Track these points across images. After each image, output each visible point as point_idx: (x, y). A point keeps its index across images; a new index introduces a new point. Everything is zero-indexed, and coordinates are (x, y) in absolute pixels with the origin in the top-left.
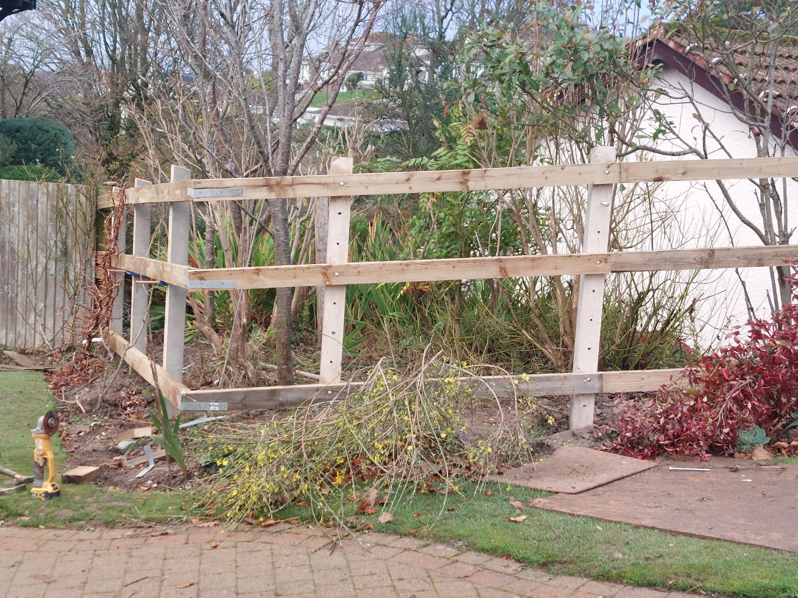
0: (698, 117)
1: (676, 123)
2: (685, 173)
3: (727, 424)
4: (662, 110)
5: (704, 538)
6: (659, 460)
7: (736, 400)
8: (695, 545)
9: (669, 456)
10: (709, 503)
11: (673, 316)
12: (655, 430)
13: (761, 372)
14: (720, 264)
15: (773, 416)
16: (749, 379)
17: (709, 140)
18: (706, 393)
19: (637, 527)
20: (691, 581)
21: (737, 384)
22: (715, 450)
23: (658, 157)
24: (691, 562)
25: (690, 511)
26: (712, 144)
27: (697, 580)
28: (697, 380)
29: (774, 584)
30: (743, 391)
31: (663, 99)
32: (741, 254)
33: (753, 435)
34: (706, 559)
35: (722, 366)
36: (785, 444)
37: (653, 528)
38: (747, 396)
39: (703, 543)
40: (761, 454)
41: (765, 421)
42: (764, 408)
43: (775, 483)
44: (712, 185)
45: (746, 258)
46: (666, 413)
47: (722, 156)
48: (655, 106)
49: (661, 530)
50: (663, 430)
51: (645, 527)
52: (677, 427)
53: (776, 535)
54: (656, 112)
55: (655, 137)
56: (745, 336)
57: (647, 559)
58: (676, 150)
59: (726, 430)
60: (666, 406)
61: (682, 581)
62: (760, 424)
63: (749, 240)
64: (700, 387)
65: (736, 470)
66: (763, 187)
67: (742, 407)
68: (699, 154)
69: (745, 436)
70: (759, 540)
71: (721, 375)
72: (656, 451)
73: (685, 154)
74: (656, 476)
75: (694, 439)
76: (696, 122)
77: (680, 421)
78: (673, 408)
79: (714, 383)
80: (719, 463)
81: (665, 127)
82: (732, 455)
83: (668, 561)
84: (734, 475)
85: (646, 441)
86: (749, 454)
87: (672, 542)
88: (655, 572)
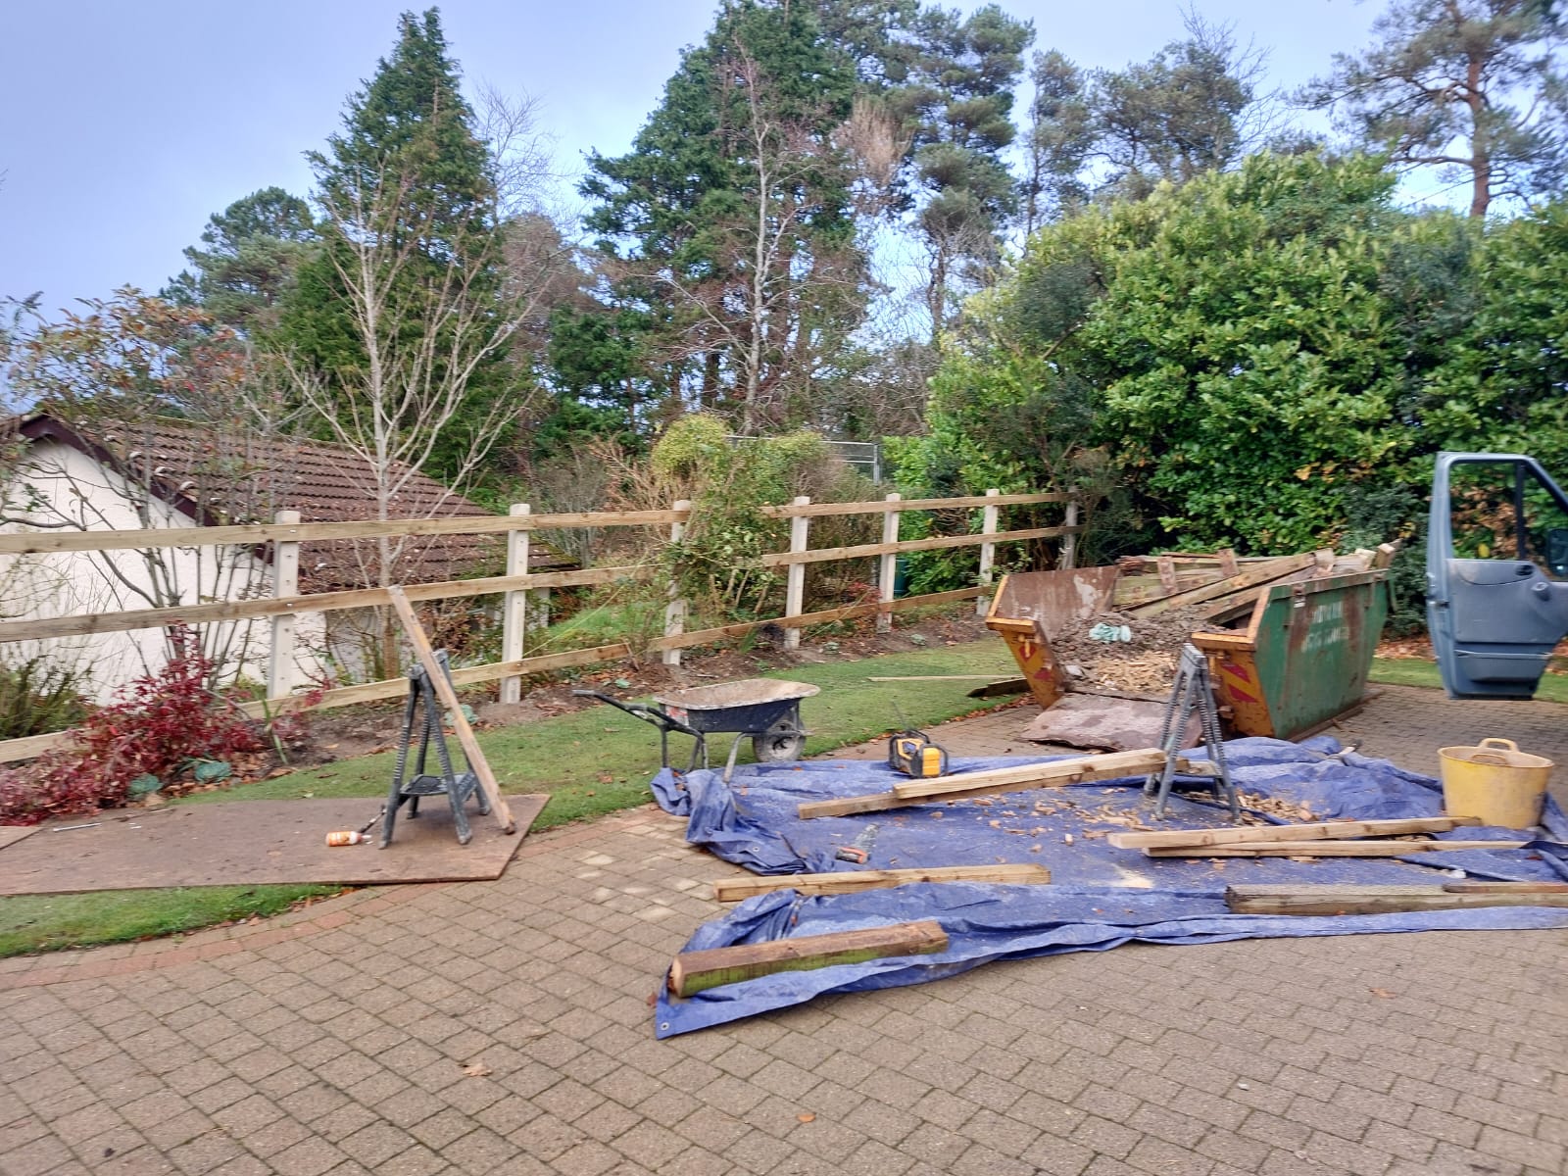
0: (76, 491)
1: (51, 496)
2: (60, 544)
3: (116, 778)
4: (35, 484)
5: (83, 892)
6: (44, 824)
7: (125, 754)
8: (74, 902)
9: (56, 818)
10: (94, 857)
11: (68, 678)
12: (41, 795)
13: (149, 724)
14: (105, 629)
15: (165, 763)
16: (137, 733)
17: (87, 512)
18: (95, 752)
19: (10, 897)
20: (65, 939)
21: (126, 738)
22: (106, 804)
23: (34, 529)
24: (68, 919)
25: (73, 869)
26: (89, 514)
27: (72, 936)
28: (82, 740)
29: (151, 922)
30: (132, 745)
31: (35, 473)
32: (126, 618)
33: (146, 784)
34: (84, 913)
35: (109, 723)
36: (177, 787)
37: (29, 894)
38: (137, 749)
39: (83, 897)
40: (154, 800)
41: (157, 769)
42: (153, 757)
43: (163, 825)
44: (95, 554)
45: (129, 621)
46: (52, 776)
47: (104, 527)
48: (26, 480)
49: (37, 894)
50: (49, 793)
51: (20, 895)
52: (64, 787)
53: (159, 875)
54: (29, 486)
55: (29, 509)
56: (131, 694)
57: (19, 927)
58: (53, 522)
59: (115, 783)
60: (49, 771)
61: (54, 942)
62: (152, 772)
63: (136, 604)
64: (87, 746)
65: (126, 820)
66: (149, 556)
67: (132, 760)
68: (78, 526)
69: (137, 786)
70: (142, 883)
71: (109, 733)
72: (43, 815)
73: (62, 525)
74: (39, 840)
75: (82, 797)
76: (74, 496)
77: (66, 782)
78: (59, 772)
79: (101, 741)
80: (108, 816)
81: (38, 501)
82: (123, 806)
83: (41, 924)
84: (123, 824)
85: (30, 808)
86: (141, 801)
87: (49, 905)
88: (26, 939)
